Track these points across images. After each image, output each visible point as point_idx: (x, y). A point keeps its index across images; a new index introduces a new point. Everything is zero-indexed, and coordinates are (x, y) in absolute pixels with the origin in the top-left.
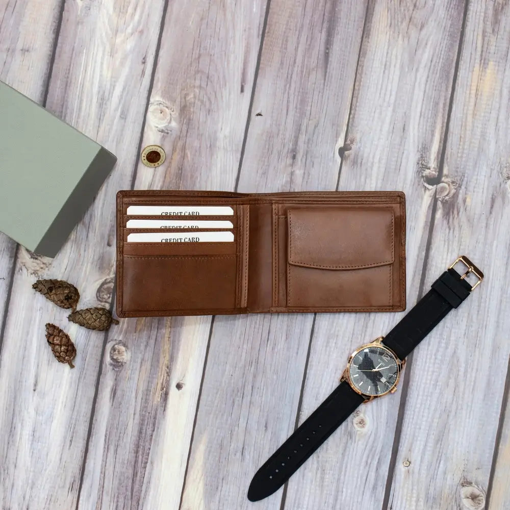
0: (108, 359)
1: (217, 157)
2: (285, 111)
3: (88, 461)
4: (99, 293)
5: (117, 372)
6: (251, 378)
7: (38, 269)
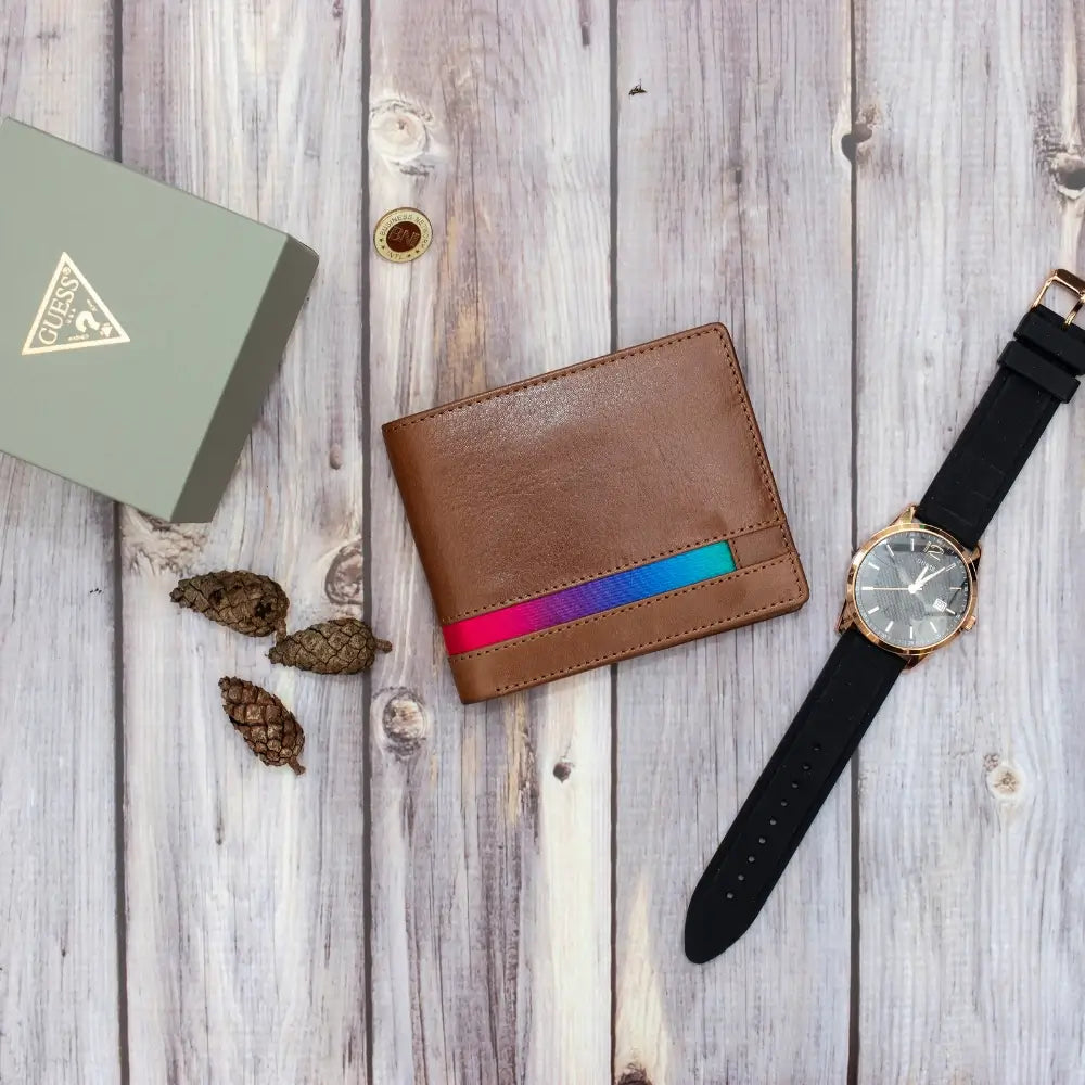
0: (380, 737)
2: (696, 73)
3: (375, 986)
4: (332, 583)
5: (408, 763)
6: (727, 722)
7: (176, 552)
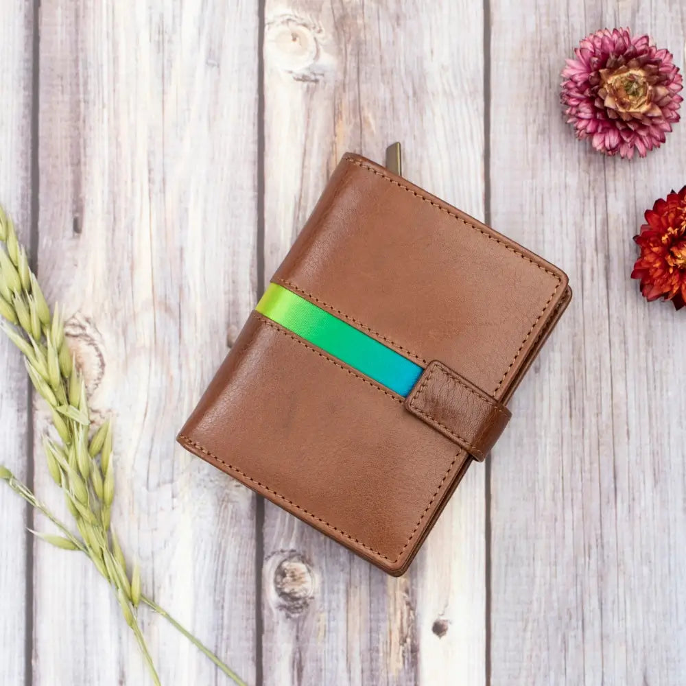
0: (272, 597)
1: (434, 114)
5: (297, 621)
6: (592, 583)
